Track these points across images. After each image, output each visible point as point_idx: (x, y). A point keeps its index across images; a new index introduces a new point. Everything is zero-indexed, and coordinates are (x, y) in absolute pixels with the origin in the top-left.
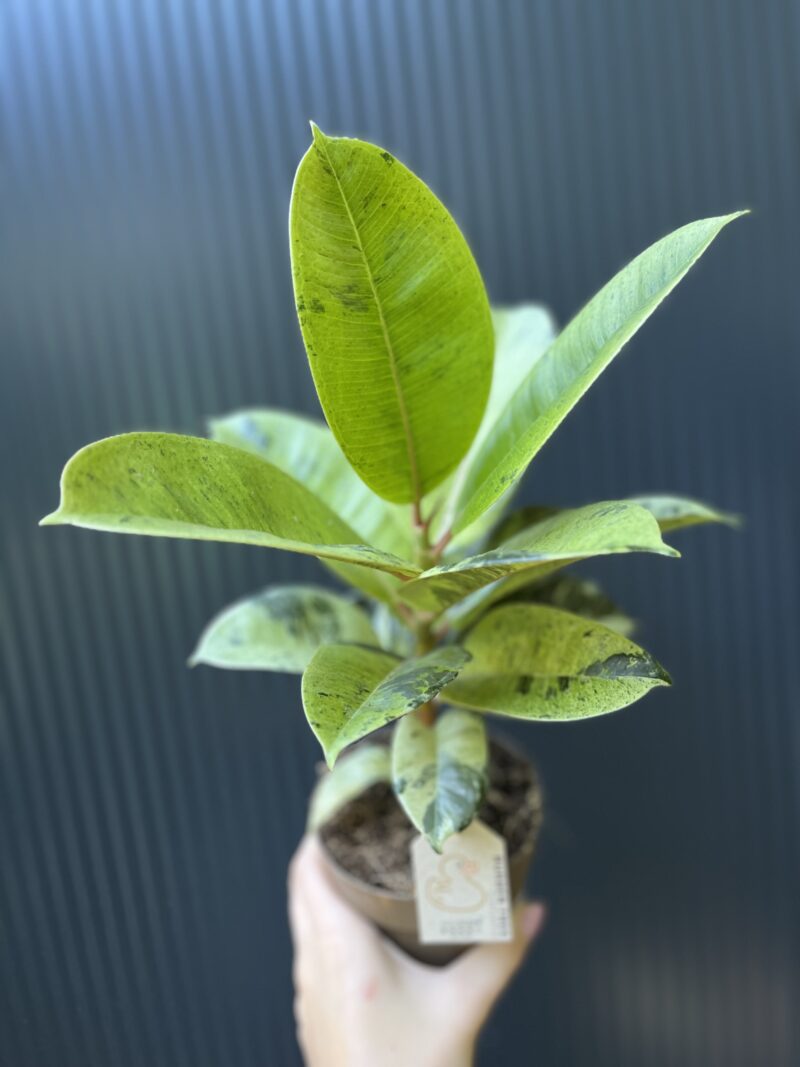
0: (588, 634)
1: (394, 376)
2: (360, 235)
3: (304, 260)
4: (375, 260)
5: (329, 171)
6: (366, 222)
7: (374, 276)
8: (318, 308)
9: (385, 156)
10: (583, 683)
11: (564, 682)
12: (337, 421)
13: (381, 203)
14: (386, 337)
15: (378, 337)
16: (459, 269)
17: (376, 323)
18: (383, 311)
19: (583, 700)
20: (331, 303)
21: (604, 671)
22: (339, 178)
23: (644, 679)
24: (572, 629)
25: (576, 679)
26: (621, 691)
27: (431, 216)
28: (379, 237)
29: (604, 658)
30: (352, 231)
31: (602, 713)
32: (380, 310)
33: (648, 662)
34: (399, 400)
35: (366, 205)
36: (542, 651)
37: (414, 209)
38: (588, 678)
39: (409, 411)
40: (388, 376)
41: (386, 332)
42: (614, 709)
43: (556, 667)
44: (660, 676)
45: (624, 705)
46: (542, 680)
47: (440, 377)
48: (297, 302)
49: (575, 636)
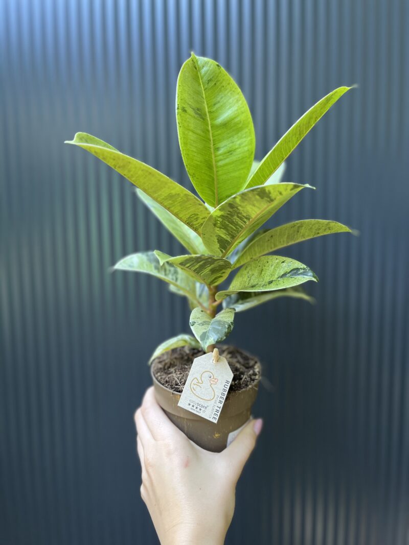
0: (283, 262)
2: (205, 94)
4: (210, 105)
5: (196, 68)
6: (208, 89)
7: (208, 110)
8: (184, 110)
9: (218, 66)
10: (279, 281)
11: (271, 282)
13: (214, 83)
16: (243, 113)
17: (207, 127)
19: (278, 285)
20: (190, 111)
21: (288, 275)
22: (199, 71)
23: (305, 276)
24: (277, 261)
25: (276, 280)
26: (295, 282)
27: (234, 91)
28: (212, 96)
29: (289, 271)
32: (209, 123)
33: (308, 271)
34: (213, 161)
36: (263, 273)
37: (227, 88)
38: (281, 279)
40: (210, 150)
41: (211, 132)
42: (290, 286)
43: (268, 278)
44: (314, 277)
45: (295, 285)
46: (261, 284)
47: (231, 154)
48: (176, 106)
49: (278, 264)
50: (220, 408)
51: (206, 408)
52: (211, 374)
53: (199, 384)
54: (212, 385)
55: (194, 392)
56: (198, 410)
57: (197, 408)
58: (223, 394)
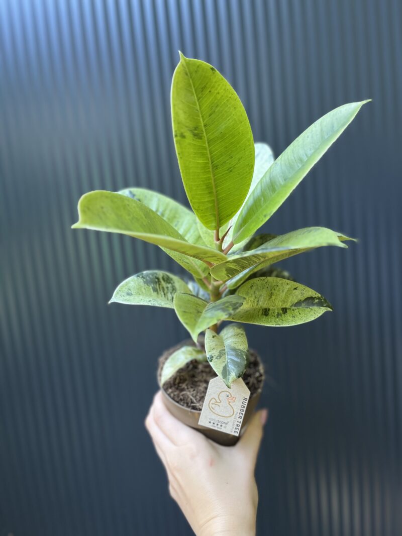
0: (295, 289)
1: (211, 170)
2: (199, 104)
3: (176, 114)
4: (205, 117)
5: (187, 74)
6: (201, 99)
7: (204, 124)
8: (183, 136)
9: (212, 69)
10: (293, 310)
11: (285, 310)
12: (189, 189)
13: (209, 90)
14: (208, 152)
15: (205, 151)
16: (241, 122)
17: (204, 145)
18: (208, 140)
19: (294, 317)
20: (188, 134)
21: (303, 305)
22: (191, 77)
23: (321, 307)
24: (288, 287)
25: (290, 309)
26: (311, 313)
27: (230, 97)
28: (207, 106)
29: (303, 299)
30: (195, 102)
31: (304, 322)
32: (206, 139)
33: (323, 300)
34: (212, 181)
35: (202, 91)
36: (273, 297)
37: (223, 94)
38: (296, 308)
39: (216, 187)
40: (209, 170)
41: (208, 149)
42: (309, 321)
43: (280, 304)
44: (328, 306)
45: (313, 319)
46: (274, 310)
47: (231, 171)
48: (174, 133)
49: (289, 290)
50: (240, 422)
51: (226, 424)
52: (228, 393)
53: (217, 404)
54: (230, 403)
55: (213, 411)
56: (219, 426)
57: (217, 425)
58: (242, 410)
